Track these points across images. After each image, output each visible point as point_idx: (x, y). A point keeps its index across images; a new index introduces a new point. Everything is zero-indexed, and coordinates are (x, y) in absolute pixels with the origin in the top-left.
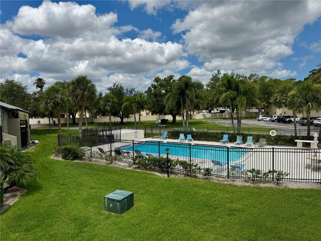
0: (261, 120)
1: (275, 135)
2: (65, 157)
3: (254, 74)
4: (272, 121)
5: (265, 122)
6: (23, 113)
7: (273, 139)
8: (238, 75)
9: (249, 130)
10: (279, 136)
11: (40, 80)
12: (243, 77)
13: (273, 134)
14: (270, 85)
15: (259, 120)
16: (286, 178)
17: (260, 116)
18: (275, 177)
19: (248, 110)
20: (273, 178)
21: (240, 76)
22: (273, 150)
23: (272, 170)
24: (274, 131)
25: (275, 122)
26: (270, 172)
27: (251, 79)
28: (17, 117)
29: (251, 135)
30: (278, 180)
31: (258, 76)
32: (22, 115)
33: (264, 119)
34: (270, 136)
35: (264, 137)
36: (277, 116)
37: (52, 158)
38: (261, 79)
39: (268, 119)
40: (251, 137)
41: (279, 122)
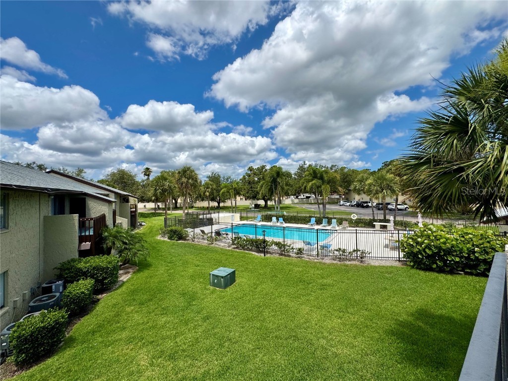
0: (342, 205)
1: (356, 218)
2: (171, 238)
3: (334, 164)
4: (352, 206)
5: (345, 207)
6: (133, 198)
7: (354, 222)
8: (321, 165)
9: (333, 214)
10: (360, 219)
11: (148, 169)
12: (325, 167)
13: (354, 217)
14: (349, 175)
15: (340, 205)
16: (368, 256)
17: (341, 202)
19: (331, 196)
20: (357, 256)
21: (323, 166)
22: (356, 231)
23: (356, 249)
24: (355, 215)
25: (354, 206)
26: (354, 251)
27: (333, 169)
28: (128, 201)
29: (335, 218)
30: (361, 258)
32: (132, 201)
33: (345, 204)
34: (352, 219)
35: (346, 220)
36: (355, 201)
37: (159, 238)
38: (341, 169)
39: (348, 204)
40: (335, 220)
41: (358, 207)
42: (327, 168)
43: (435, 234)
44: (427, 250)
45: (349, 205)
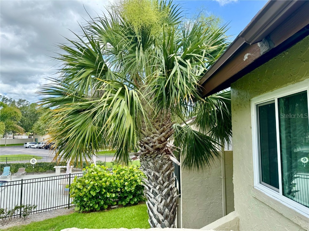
0: (29, 148)
1: (35, 163)
4: (40, 148)
5: (32, 149)
7: (33, 167)
8: (5, 98)
9: (7, 160)
10: (40, 164)
12: (11, 101)
13: (34, 162)
14: (39, 112)
15: (26, 147)
16: (35, 210)
17: (28, 143)
18: (22, 213)
19: (18, 136)
20: (20, 214)
21: (7, 99)
22: (22, 182)
23: (19, 205)
24: (34, 159)
25: (43, 148)
26: (16, 208)
27: (20, 104)
29: (9, 165)
30: (25, 216)
31: (28, 103)
33: (32, 146)
34: (31, 164)
35: (23, 166)
36: (44, 143)
38: (31, 105)
39: (36, 146)
40: (9, 168)
41: (46, 149)
42: (14, 102)
43: (99, 174)
44: (91, 192)
45: (37, 148)
